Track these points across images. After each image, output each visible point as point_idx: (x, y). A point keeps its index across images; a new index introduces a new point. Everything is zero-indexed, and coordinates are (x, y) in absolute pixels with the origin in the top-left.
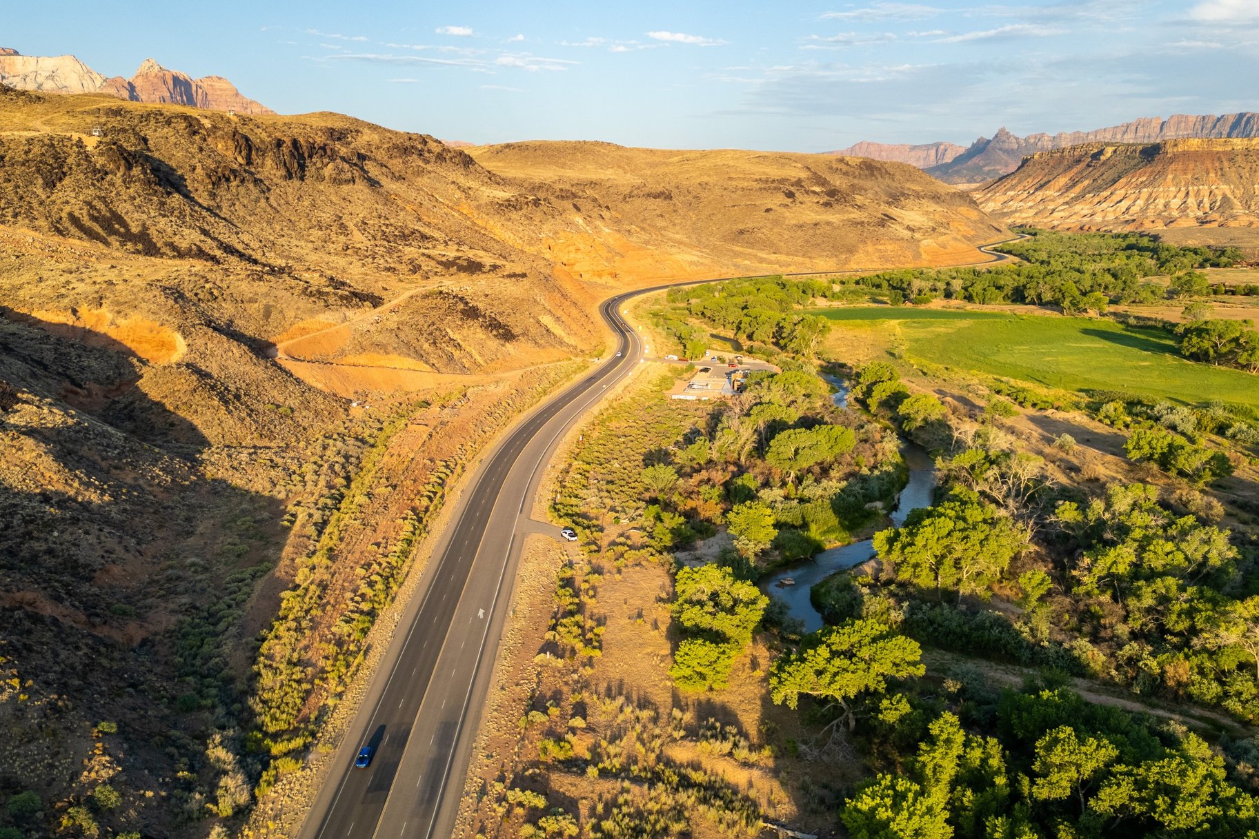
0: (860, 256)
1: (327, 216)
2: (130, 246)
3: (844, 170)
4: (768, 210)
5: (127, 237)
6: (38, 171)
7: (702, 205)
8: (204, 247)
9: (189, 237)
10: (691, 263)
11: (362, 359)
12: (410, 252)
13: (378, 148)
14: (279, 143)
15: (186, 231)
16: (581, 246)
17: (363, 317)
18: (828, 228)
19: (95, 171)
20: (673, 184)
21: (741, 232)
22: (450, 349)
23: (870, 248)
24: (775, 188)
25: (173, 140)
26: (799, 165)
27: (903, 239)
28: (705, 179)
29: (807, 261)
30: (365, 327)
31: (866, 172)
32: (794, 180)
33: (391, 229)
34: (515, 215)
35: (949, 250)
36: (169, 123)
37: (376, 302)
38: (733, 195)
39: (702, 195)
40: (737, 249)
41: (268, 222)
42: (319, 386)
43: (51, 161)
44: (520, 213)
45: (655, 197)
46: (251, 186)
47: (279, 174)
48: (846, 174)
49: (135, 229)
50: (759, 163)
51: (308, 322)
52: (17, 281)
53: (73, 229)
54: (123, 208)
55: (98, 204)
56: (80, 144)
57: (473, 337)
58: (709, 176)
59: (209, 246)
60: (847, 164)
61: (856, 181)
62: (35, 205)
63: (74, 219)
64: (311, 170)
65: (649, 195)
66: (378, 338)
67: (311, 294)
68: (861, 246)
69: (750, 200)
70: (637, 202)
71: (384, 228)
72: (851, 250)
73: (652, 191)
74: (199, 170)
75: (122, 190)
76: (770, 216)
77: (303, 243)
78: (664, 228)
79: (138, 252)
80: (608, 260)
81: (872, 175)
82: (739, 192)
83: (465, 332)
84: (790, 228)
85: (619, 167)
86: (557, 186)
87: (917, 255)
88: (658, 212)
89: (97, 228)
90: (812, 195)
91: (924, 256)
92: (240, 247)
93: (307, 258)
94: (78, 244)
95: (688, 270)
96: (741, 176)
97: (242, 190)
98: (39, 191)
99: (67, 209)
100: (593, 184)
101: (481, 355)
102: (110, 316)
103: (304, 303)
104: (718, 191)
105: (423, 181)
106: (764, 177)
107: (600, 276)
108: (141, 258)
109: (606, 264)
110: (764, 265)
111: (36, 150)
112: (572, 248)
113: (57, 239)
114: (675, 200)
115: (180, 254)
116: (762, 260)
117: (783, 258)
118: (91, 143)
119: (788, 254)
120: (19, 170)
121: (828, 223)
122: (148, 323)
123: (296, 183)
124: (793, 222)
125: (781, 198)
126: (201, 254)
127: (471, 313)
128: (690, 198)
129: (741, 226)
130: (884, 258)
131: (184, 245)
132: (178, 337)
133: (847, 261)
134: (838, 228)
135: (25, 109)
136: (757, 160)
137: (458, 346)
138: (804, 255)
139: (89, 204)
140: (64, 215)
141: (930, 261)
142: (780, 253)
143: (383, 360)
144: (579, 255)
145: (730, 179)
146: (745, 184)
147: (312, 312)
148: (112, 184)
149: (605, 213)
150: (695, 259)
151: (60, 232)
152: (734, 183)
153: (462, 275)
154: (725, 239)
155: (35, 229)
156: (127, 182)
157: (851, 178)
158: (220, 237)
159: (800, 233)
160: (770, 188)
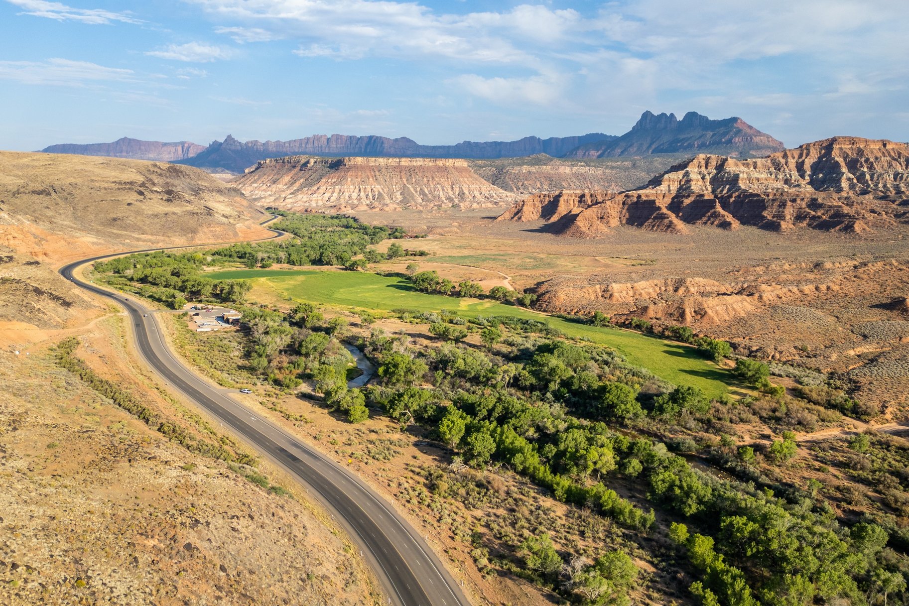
0: (200, 235)
4: (129, 204)
7: (76, 199)
10: (93, 243)
18: (175, 217)
20: (48, 184)
21: (115, 220)
23: (206, 230)
24: (129, 189)
27: (224, 223)
28: (73, 180)
29: (168, 239)
31: (174, 174)
32: (139, 182)
35: (253, 230)
38: (99, 193)
39: (74, 192)
45: (39, 194)
58: (74, 178)
60: (160, 169)
65: (34, 192)
68: (200, 228)
69: (113, 196)
70: (25, 197)
72: (194, 231)
73: (35, 189)
76: (132, 208)
78: (53, 217)
82: (103, 191)
83: (43, 303)
84: (148, 217)
87: (236, 234)
88: (45, 205)
90: (156, 193)
91: (240, 234)
95: (93, 248)
96: (100, 179)
104: (86, 190)
106: (117, 180)
109: (37, 246)
114: (54, 196)
116: (138, 240)
119: (152, 234)
121: (174, 213)
124: (150, 213)
125: (135, 196)
127: (38, 291)
128: (65, 194)
129: (113, 215)
130: (216, 236)
133: (193, 239)
134: (181, 216)
136: (102, 165)
137: (44, 313)
138: (163, 235)
141: (244, 238)
142: (147, 234)
143: (12, 325)
144: (17, 241)
145: (92, 181)
146: (106, 185)
150: (94, 240)
152: (97, 184)
154: (102, 224)
159: (156, 220)
160: (125, 188)
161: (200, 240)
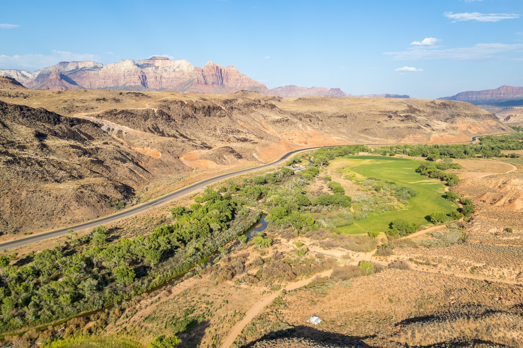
0: (406, 139)
1: (212, 127)
2: (159, 134)
3: (432, 106)
4: (378, 122)
5: (159, 132)
6: (143, 117)
7: (356, 120)
8: (176, 135)
9: (173, 132)
10: (338, 140)
11: (201, 161)
12: (230, 136)
13: (241, 105)
14: (204, 107)
15: (173, 131)
16: (297, 134)
17: (205, 152)
18: (398, 129)
19: (155, 117)
20: (350, 112)
21: (366, 130)
22: (223, 160)
23: (411, 136)
24: (385, 114)
25: (177, 108)
26: (406, 105)
27: (425, 133)
28: (362, 111)
29: (386, 140)
30: (204, 154)
31: (442, 106)
32: (394, 111)
33: (230, 129)
34: (278, 124)
35: (445, 137)
36: (177, 103)
37: (210, 148)
38: (369, 117)
39: (358, 116)
40: (362, 135)
41: (196, 128)
42: (188, 165)
43: (146, 115)
44: (281, 124)
45: (340, 117)
46: (194, 119)
47: (203, 115)
48: (433, 107)
49: (161, 130)
50: (389, 104)
51: (191, 152)
52: (134, 141)
53: (148, 131)
54: (160, 126)
55: (155, 125)
56: (153, 111)
57: (230, 158)
58: (364, 109)
59: (177, 134)
60: (434, 104)
61: (436, 110)
62: (141, 125)
63: (149, 128)
64: (213, 113)
65: (338, 116)
66: (206, 156)
67: (194, 146)
68: (407, 135)
69: (374, 118)
70: (333, 118)
71: (228, 129)
72: (403, 137)
73: (340, 115)
74: (181, 115)
75: (160, 121)
76: (379, 124)
77: (203, 133)
78: (340, 128)
79: (160, 136)
80: (306, 138)
81: (445, 107)
82: (372, 116)
83: (229, 156)
84: (384, 129)
85: (337, 106)
86: (305, 114)
87: (429, 139)
88: (339, 122)
89: (153, 130)
90: (399, 117)
91: (432, 140)
92: (185, 135)
93: (201, 137)
94: (148, 134)
95: (336, 142)
96: (375, 110)
97: (191, 120)
98: (143, 122)
99: (148, 126)
100: (319, 113)
101: (231, 161)
102: (150, 149)
103: (192, 148)
104: (364, 115)
105: (252, 115)
106: (383, 110)
107: (301, 143)
108: (160, 137)
109: (305, 139)
110: (367, 141)
111: (144, 112)
112: (294, 135)
113: (145, 133)
114: (348, 118)
115: (169, 136)
116: (367, 139)
117: (378, 139)
118: (156, 110)
119: (380, 137)
120: (140, 117)
121: (399, 127)
122: (156, 151)
123: (207, 117)
124: (386, 127)
125: (386, 118)
126: (174, 136)
127: (233, 152)
128: (354, 117)
129: (366, 128)
131: (170, 134)
132: (160, 154)
133: (401, 140)
134: (402, 129)
135: (146, 100)
137: (225, 159)
138: (385, 138)
139: (152, 125)
140: (147, 127)
141: (433, 142)
142: (377, 137)
143: (206, 161)
144: (296, 137)
146: (375, 113)
147: (193, 150)
148: (158, 120)
149: (320, 123)
150: (340, 138)
151: (145, 131)
152: (371, 112)
153: (241, 142)
154: (360, 132)
155: (140, 130)
156: (162, 119)
157: (434, 109)
158: (181, 132)
159: (387, 130)
160: (383, 114)
161: (404, 142)
